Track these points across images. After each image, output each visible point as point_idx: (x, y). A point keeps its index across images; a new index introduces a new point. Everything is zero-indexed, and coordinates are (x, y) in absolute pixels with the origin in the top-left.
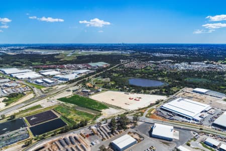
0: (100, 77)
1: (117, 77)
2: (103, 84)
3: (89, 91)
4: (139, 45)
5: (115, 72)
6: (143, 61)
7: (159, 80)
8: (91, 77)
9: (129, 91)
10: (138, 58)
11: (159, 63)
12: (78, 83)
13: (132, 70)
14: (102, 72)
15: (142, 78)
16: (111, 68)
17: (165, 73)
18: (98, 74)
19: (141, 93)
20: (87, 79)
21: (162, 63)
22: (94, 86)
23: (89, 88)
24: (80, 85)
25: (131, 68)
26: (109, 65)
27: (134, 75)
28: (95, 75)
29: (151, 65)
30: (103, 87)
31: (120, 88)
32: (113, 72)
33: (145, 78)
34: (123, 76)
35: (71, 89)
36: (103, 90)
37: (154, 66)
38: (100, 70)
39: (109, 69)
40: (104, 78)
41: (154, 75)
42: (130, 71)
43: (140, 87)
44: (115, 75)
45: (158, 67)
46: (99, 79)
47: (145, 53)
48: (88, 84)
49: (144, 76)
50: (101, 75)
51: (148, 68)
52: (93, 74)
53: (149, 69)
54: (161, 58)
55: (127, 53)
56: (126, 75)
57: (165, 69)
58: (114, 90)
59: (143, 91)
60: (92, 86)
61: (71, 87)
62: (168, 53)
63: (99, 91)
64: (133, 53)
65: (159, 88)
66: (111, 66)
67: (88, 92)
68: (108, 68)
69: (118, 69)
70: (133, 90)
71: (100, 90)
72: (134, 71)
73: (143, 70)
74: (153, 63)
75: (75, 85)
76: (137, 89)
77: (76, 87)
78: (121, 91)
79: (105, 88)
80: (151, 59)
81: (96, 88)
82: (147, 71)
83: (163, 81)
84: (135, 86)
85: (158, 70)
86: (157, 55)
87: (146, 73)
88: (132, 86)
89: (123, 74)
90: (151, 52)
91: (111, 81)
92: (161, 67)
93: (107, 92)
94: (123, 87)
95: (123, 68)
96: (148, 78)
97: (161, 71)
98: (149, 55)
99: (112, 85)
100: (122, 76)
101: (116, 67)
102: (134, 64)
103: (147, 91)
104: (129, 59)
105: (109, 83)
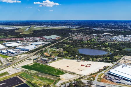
1: (68, 47)
2: (58, 54)
3: (47, 59)
6: (88, 34)
7: (103, 50)
8: (47, 48)
9: (80, 59)
10: (83, 32)
11: (101, 36)
12: (37, 53)
13: (80, 41)
14: (55, 44)
15: (89, 48)
16: (63, 40)
17: (107, 44)
18: (53, 45)
19: (90, 61)
20: (44, 49)
21: (104, 36)
22: (51, 55)
23: (47, 57)
24: (39, 55)
25: (79, 40)
26: (60, 37)
27: (82, 46)
28: (50, 46)
29: (94, 37)
30: (58, 56)
31: (72, 57)
32: (65, 43)
33: (92, 48)
34: (73, 47)
35: (32, 58)
36: (58, 59)
37: (97, 38)
38: (53, 41)
39: (61, 41)
40: (58, 48)
41: (98, 45)
42: (78, 42)
43: (89, 56)
44: (67, 46)
45: (100, 39)
46: (54, 49)
47: (88, 28)
48: (45, 54)
49: (90, 46)
50: (55, 46)
51: (93, 40)
52: (48, 45)
53: (93, 41)
54: (102, 32)
55: (74, 28)
56: (76, 46)
57: (106, 40)
58: (67, 59)
59: (91, 59)
60: (49, 55)
61: (32, 56)
62: (106, 28)
63: (55, 60)
64: (79, 28)
65: (104, 56)
66: (62, 39)
67: (46, 60)
68: (60, 40)
69: (68, 41)
70: (83, 58)
71: (56, 58)
72: (82, 43)
73: (89, 41)
74: (96, 36)
75: (35, 55)
76: (87, 58)
77: (36, 56)
78: (74, 59)
79: (60, 56)
80: (94, 33)
81: (52, 57)
82: (92, 43)
83: (106, 50)
84: (84, 55)
85: (101, 42)
86: (98, 29)
88: (82, 55)
89: (73, 45)
90: (93, 27)
91: (64, 51)
92: (103, 39)
93: (62, 60)
94: (74, 56)
95: (72, 40)
96: (94, 48)
97: (104, 42)
98: (92, 30)
99: (66, 55)
101: (66, 40)
102: (80, 36)
103: (95, 59)
104: (76, 32)
105: (62, 52)
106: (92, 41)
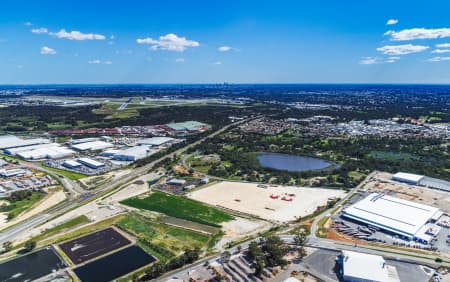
0: (197, 152)
1: (232, 151)
2: (209, 168)
3: (183, 182)
4: (257, 87)
5: (225, 141)
6: (275, 118)
7: (319, 158)
8: (178, 152)
9: (266, 180)
10: (263, 113)
11: (307, 122)
12: (157, 166)
13: (258, 136)
14: (199, 142)
15: (282, 152)
17: (326, 141)
18: (192, 146)
19: (292, 184)
20: (171, 156)
21: (315, 122)
22: (191, 172)
23: (182, 176)
24: (162, 170)
25: (255, 134)
26: (209, 127)
27: (265, 147)
28: (186, 149)
29: (292, 125)
30: (210, 173)
31: (245, 176)
32: (221, 141)
33: (290, 154)
34: (244, 150)
35: (145, 178)
36: (211, 181)
37: (299, 127)
38: (193, 137)
39: (212, 136)
40: (206, 153)
41: (305, 146)
42: (255, 138)
43: (286, 172)
44: (229, 147)
45: (308, 131)
46: (197, 155)
47: (274, 102)
48: (177, 168)
49: (285, 149)
50: (198, 147)
51: (289, 132)
52: (182, 145)
53: (292, 136)
54: (309, 113)
55: (240, 103)
56: (250, 147)
57: (323, 133)
58: (233, 180)
59: (293, 181)
60: (187, 172)
61: (143, 174)
62: (318, 103)
63: (204, 183)
64: (252, 103)
65: (323, 173)
66: (214, 130)
67: (180, 185)
68: (208, 133)
69: (230, 135)
70: (273, 179)
71: (206, 180)
72: (263, 139)
73: (280, 136)
74: (295, 122)
75: (150, 171)
76: (282, 178)
77: (152, 174)
78: (249, 180)
79: (214, 175)
81: (196, 175)
82: (289, 139)
83: (326, 158)
84: (275, 171)
85: (309, 137)
86: (299, 106)
87: (288, 143)
88: (268, 170)
89: (242, 145)
90: (285, 101)
91: (222, 160)
92: (314, 130)
93: (221, 184)
94: (250, 174)
95: (239, 132)
96: (295, 153)
97: (317, 137)
98: (283, 107)
99: (228, 170)
100: (241, 149)
101: (225, 132)
102: (257, 124)
103: (302, 180)
104: (245, 114)
105: (219, 164)
106: (287, 136)
